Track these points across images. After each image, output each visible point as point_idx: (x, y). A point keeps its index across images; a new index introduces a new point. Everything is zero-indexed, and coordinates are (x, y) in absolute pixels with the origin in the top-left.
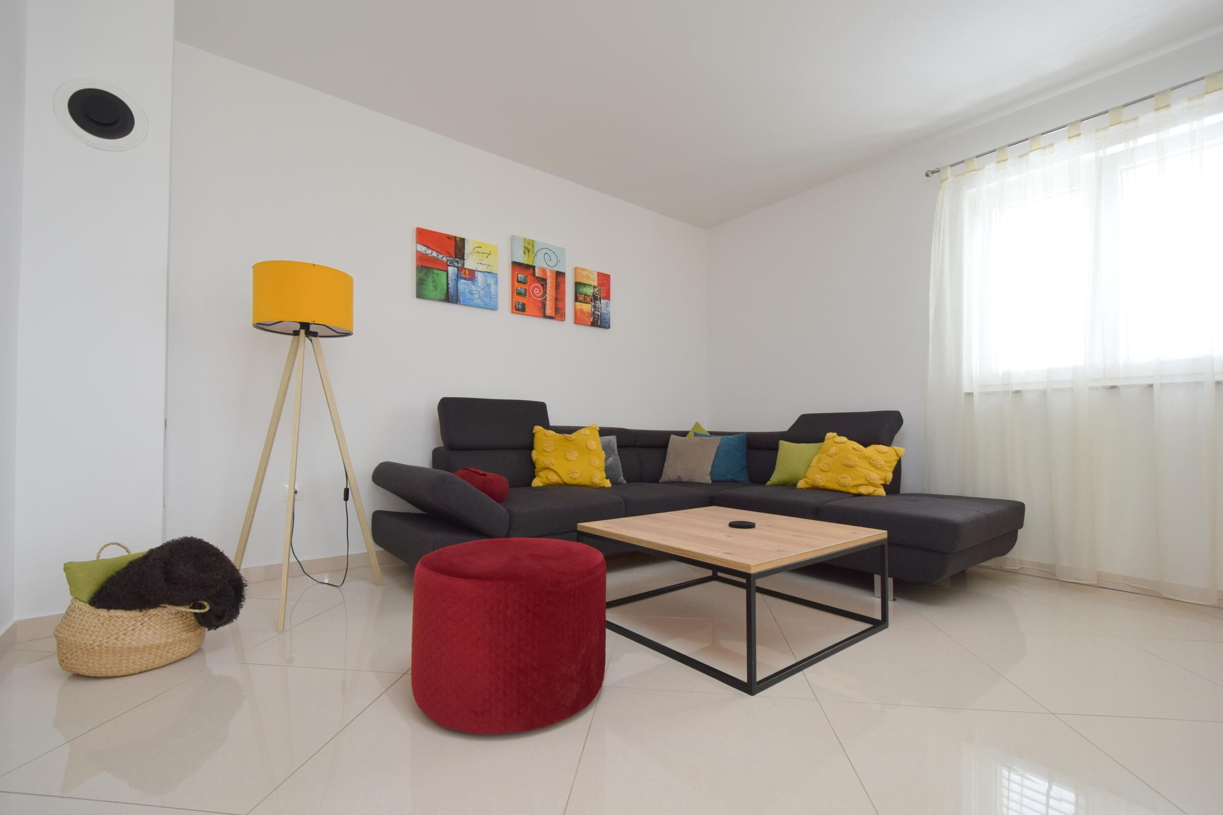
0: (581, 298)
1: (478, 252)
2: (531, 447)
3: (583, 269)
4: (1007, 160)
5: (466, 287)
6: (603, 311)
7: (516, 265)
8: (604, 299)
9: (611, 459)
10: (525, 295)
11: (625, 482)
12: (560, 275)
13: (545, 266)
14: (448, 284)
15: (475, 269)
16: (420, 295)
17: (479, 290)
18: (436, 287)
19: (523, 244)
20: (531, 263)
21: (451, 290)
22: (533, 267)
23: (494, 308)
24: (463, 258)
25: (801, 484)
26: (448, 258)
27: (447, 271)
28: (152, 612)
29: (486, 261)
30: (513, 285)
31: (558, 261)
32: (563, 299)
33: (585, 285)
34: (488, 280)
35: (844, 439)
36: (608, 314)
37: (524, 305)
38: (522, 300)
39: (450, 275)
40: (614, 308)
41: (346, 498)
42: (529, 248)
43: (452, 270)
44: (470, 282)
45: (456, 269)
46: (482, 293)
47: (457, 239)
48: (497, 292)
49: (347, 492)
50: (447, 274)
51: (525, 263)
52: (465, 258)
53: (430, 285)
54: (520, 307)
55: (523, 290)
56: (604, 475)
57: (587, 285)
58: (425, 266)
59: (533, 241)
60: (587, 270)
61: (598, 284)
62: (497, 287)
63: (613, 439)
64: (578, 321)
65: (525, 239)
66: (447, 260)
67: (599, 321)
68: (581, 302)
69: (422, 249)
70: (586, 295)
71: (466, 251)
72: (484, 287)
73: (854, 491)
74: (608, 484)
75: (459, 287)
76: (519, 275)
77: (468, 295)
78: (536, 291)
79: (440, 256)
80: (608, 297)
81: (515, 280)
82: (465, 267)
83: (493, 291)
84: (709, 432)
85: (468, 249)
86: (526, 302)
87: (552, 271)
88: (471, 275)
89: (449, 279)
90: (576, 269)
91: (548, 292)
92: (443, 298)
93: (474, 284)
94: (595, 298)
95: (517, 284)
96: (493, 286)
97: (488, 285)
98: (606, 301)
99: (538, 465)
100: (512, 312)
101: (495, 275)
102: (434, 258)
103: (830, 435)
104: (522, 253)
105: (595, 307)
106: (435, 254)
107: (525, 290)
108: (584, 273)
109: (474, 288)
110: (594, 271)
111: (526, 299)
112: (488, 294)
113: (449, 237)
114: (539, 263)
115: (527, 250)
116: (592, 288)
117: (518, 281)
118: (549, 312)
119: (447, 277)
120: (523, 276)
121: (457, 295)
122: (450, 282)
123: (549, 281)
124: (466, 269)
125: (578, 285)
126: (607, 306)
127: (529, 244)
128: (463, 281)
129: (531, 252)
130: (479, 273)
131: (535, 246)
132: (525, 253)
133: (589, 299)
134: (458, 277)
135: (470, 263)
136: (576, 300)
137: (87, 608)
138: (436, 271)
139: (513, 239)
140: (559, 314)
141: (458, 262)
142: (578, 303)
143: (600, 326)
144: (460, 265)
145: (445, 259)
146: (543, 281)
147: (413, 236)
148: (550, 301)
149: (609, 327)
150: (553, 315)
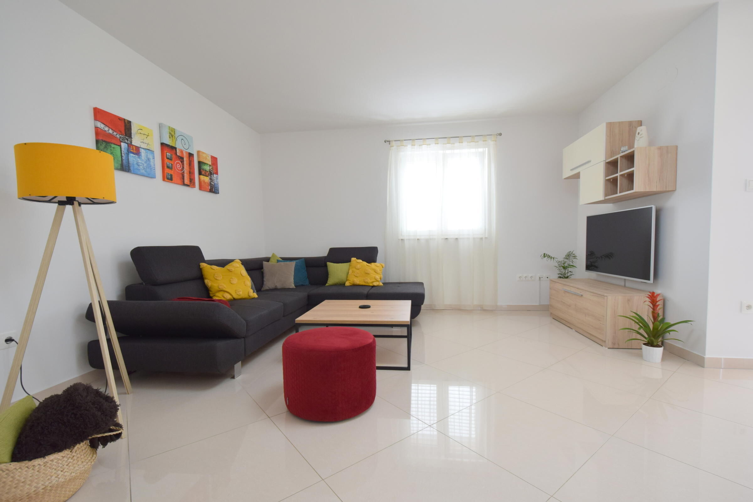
0: (203, 173)
1: (140, 133)
2: (203, 277)
3: (203, 153)
4: (415, 145)
5: (134, 160)
6: (215, 182)
7: (163, 145)
8: (215, 174)
10: (172, 168)
12: (190, 156)
13: (183, 149)
14: (122, 156)
15: (139, 146)
17: (143, 162)
19: (168, 130)
20: (174, 146)
21: (124, 161)
22: (175, 148)
23: (153, 177)
24: (130, 136)
25: (347, 284)
26: (121, 136)
27: (120, 146)
29: (145, 141)
30: (162, 159)
31: (189, 146)
32: (193, 173)
33: (205, 164)
34: (148, 155)
35: (360, 261)
36: (217, 184)
37: (171, 175)
38: (169, 172)
39: (123, 149)
40: (221, 180)
42: (172, 133)
43: (124, 145)
44: (137, 156)
45: (127, 145)
46: (145, 165)
47: (126, 121)
48: (154, 165)
50: (121, 148)
51: (170, 144)
52: (132, 137)
54: (169, 177)
55: (171, 165)
56: (252, 290)
57: (206, 164)
58: (104, 140)
59: (174, 129)
60: (205, 153)
61: (212, 164)
62: (154, 161)
64: (202, 188)
65: (170, 127)
66: (120, 137)
67: (213, 189)
68: (203, 175)
69: (100, 125)
70: (206, 171)
71: (132, 132)
72: (146, 160)
73: (371, 285)
74: (256, 295)
75: (130, 160)
76: (167, 153)
77: (136, 166)
78: (178, 166)
79: (115, 133)
80: (217, 173)
81: (164, 156)
82: (133, 143)
83: (152, 164)
84: (281, 258)
85: (134, 130)
86: (173, 174)
87: (186, 152)
88: (137, 151)
89: (123, 153)
90: (199, 151)
91: (185, 167)
92: (118, 167)
93: (139, 158)
94: (210, 173)
95: (165, 160)
96: (152, 160)
97: (149, 159)
98: (216, 175)
99: (212, 289)
100: (163, 180)
101: (152, 152)
102: (110, 134)
103: (353, 259)
104: (168, 138)
105: (211, 179)
106: (111, 131)
107: (172, 164)
108: (204, 155)
109: (139, 161)
110: (209, 155)
111: (173, 171)
112: (149, 166)
113: (120, 119)
114: (179, 146)
115: (171, 136)
116: (209, 166)
117: (167, 158)
118: (187, 181)
119: (121, 150)
120: (170, 155)
121: (129, 166)
122: (123, 155)
123: (185, 159)
124: (133, 145)
125: (200, 163)
126: (217, 179)
127: (172, 131)
128: (132, 155)
129: (174, 137)
130: (142, 150)
131: (176, 133)
132: (170, 137)
133: (207, 174)
134: (129, 152)
135: (136, 141)
136: (200, 173)
138: (113, 146)
139: (160, 126)
140: (191, 184)
141: (127, 140)
142: (202, 177)
143: (214, 192)
144: (129, 142)
145: (118, 136)
146: (181, 159)
148: (187, 174)
149: (219, 193)
150: (189, 183)
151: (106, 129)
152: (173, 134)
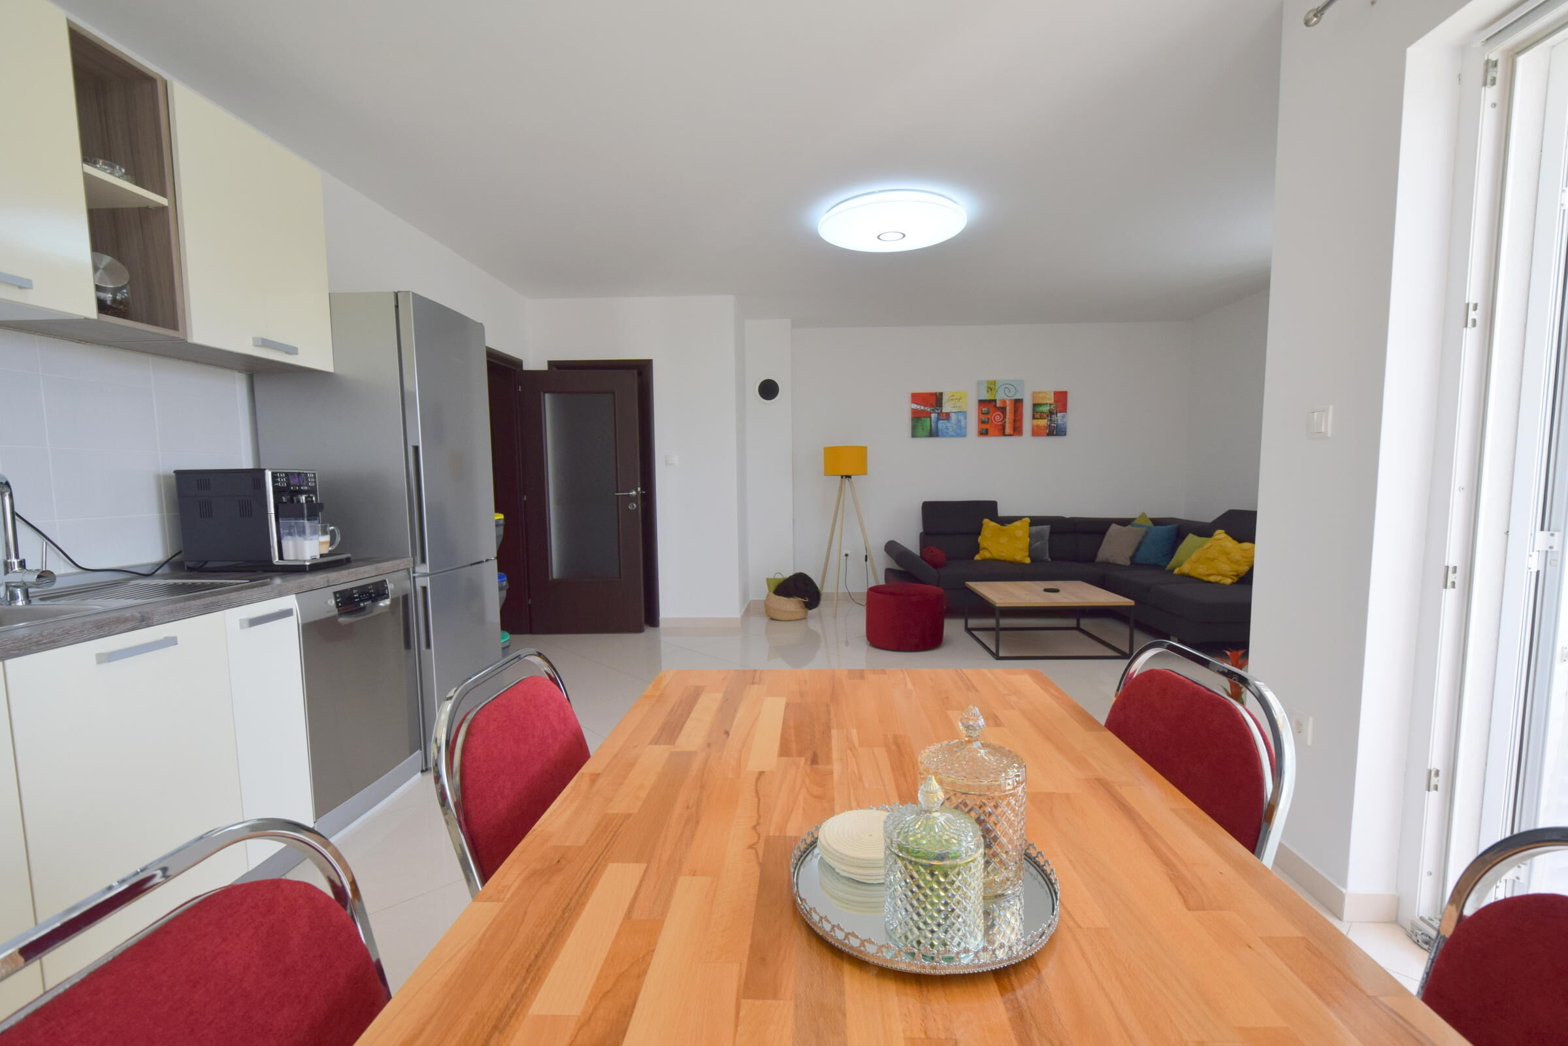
0: (1038, 416)
1: (952, 400)
2: (979, 534)
3: (1040, 393)
5: (944, 425)
6: (1059, 422)
7: (982, 402)
8: (1060, 412)
9: (1039, 543)
10: (988, 422)
11: (1049, 560)
12: (1018, 403)
13: (1005, 397)
14: (931, 426)
15: (949, 411)
16: (914, 435)
17: (953, 425)
18: (923, 429)
19: (986, 385)
20: (992, 398)
21: (934, 429)
22: (995, 401)
23: (964, 435)
24: (941, 406)
25: (1176, 571)
26: (931, 408)
27: (930, 417)
28: (791, 599)
29: (958, 404)
30: (979, 416)
31: (1016, 391)
32: (1021, 420)
33: (1040, 405)
34: (960, 416)
36: (1065, 424)
37: (987, 429)
38: (985, 426)
39: (933, 419)
40: (1072, 419)
41: (866, 560)
43: (934, 416)
44: (946, 421)
45: (937, 414)
46: (955, 427)
47: (938, 394)
48: (966, 424)
49: (866, 556)
50: (931, 419)
51: (988, 399)
52: (943, 405)
53: (919, 429)
54: (985, 431)
56: (1027, 554)
57: (1043, 404)
58: (917, 417)
59: (995, 381)
60: (1043, 392)
61: (1055, 402)
62: (967, 420)
63: (1046, 528)
64: (1036, 432)
65: (988, 381)
66: (931, 410)
67: (1056, 431)
68: (1037, 419)
69: (915, 406)
70: (1043, 412)
71: (944, 401)
72: (956, 422)
73: (1206, 579)
74: (1028, 561)
75: (939, 426)
76: (983, 409)
77: (945, 430)
78: (997, 418)
79: (926, 408)
80: (1064, 411)
81: (981, 413)
82: (943, 411)
83: (963, 423)
85: (945, 398)
86: (989, 428)
87: (1010, 400)
88: (947, 416)
89: (932, 422)
90: (1034, 393)
91: (1007, 417)
92: (928, 435)
93: (949, 422)
94: (1051, 413)
95: (981, 416)
96: (964, 421)
97: (959, 421)
98: (1063, 414)
99: (981, 546)
100: (978, 436)
101: (964, 413)
102: (921, 410)
103: (1219, 532)
104: (986, 392)
105: (1051, 420)
106: (922, 408)
107: (988, 419)
108: (1042, 395)
109: (949, 424)
110: (1052, 392)
111: (989, 425)
112: (960, 427)
113: (931, 394)
114: (1000, 396)
115: (990, 389)
116: (1048, 405)
117: (983, 413)
118: (1008, 431)
120: (986, 409)
121: (938, 431)
122: (932, 424)
123: (1008, 408)
124: (943, 413)
125: (1035, 406)
126: (1063, 417)
127: (991, 384)
128: (941, 421)
129: (993, 389)
130: (953, 414)
131: (997, 384)
132: (988, 392)
133: (1045, 415)
134: (938, 419)
135: (945, 409)
136: (1034, 418)
137: (773, 594)
138: (923, 419)
139: (978, 384)
140: (1017, 430)
141: (938, 410)
142: (1035, 421)
143: (1057, 435)
144: (939, 411)
145: (929, 410)
146: (1003, 410)
147: (909, 398)
148: (1009, 423)
149: (1065, 435)
150: (1012, 433)
151: (919, 407)
152: (992, 386)
